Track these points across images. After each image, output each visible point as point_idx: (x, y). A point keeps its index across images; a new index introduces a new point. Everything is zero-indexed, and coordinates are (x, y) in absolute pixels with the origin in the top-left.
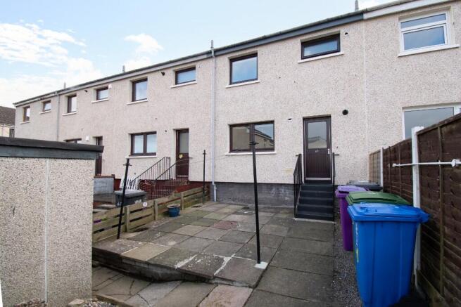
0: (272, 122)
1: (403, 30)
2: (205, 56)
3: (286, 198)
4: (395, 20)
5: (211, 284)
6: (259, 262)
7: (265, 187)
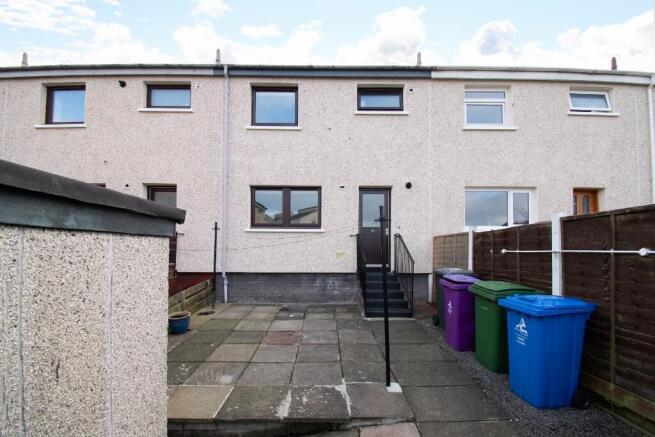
0: (318, 189)
1: (468, 100)
2: (211, 72)
3: (335, 292)
4: (461, 87)
5: (347, 430)
6: (388, 385)
7: (306, 278)
